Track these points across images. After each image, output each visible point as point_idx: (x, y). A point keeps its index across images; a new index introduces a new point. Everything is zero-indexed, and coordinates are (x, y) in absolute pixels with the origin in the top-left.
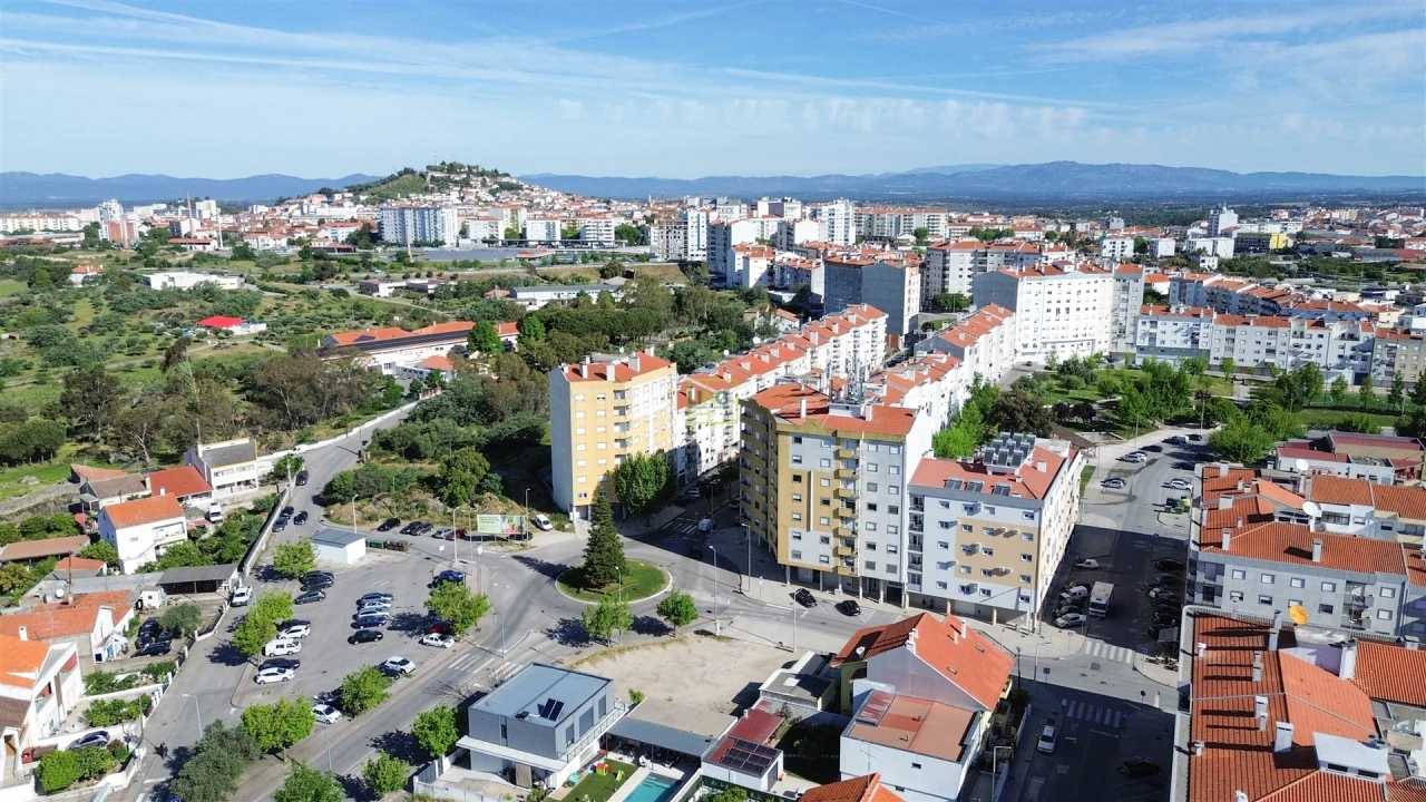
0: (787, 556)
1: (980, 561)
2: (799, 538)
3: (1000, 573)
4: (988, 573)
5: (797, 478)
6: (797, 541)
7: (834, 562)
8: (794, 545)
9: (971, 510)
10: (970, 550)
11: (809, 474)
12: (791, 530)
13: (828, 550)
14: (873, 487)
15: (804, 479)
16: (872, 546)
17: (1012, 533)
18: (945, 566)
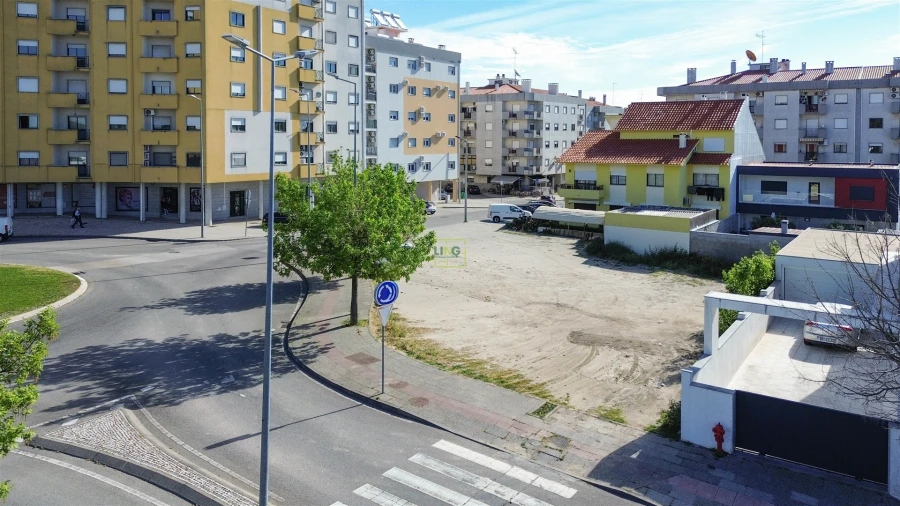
0: (223, 166)
1: (422, 130)
2: (242, 128)
3: (437, 138)
4: (427, 143)
5: (238, 19)
6: (239, 134)
7: (293, 160)
8: (233, 142)
9: (415, 66)
10: (415, 117)
11: (257, 10)
12: (228, 115)
13: (283, 141)
14: (333, 37)
15: (249, 20)
16: (333, 128)
17: (444, 91)
18: (396, 142)
